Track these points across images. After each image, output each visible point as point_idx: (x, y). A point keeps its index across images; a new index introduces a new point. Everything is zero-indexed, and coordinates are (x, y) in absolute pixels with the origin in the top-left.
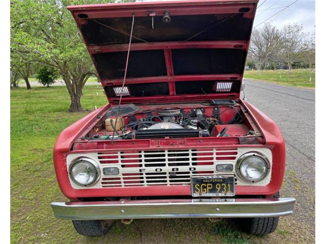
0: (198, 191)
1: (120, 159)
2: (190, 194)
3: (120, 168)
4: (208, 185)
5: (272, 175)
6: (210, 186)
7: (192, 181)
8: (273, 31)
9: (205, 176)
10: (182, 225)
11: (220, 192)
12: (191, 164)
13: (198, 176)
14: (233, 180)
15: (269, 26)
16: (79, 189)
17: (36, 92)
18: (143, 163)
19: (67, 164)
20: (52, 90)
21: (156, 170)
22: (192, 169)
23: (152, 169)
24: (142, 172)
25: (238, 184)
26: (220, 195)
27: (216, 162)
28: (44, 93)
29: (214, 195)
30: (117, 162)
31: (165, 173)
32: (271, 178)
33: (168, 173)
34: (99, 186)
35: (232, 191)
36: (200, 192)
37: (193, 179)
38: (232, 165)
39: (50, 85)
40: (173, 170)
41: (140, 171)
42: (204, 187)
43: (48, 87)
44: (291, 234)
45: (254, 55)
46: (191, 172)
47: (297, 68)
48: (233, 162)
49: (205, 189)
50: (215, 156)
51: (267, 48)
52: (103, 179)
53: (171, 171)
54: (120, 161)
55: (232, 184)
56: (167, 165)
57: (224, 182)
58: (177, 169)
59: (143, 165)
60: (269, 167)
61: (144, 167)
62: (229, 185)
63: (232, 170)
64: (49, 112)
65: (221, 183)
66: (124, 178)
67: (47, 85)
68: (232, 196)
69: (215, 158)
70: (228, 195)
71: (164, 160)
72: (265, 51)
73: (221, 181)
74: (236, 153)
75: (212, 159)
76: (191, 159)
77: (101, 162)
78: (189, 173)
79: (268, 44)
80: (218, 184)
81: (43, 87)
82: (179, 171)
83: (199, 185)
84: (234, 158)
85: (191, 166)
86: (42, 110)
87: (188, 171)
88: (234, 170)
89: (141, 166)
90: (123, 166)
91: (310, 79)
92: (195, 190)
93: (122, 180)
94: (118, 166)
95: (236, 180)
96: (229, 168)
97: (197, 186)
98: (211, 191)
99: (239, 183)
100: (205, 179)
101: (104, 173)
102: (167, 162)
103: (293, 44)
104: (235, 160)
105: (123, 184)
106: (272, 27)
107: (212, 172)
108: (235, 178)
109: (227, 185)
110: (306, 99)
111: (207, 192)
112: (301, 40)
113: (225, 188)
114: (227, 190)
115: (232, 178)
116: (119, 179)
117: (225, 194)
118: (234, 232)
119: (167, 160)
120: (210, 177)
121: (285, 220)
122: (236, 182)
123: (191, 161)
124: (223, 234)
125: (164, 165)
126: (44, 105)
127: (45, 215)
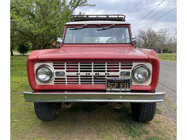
0: (109, 87)
1: (65, 67)
2: (105, 89)
3: (66, 72)
4: (115, 83)
5: (152, 79)
6: (116, 84)
7: (106, 81)
8: (153, 32)
9: (114, 78)
10: (99, 117)
11: (122, 88)
12: (106, 71)
13: (110, 78)
14: (130, 81)
15: (151, 29)
16: (40, 84)
17: (16, 57)
18: (79, 70)
19: (35, 69)
20: (26, 57)
21: (86, 74)
22: (107, 74)
23: (84, 74)
24: (78, 75)
25: (132, 84)
26: (122, 90)
27: (121, 70)
28: (21, 58)
29: (119, 90)
30: (64, 68)
31: (91, 76)
32: (151, 81)
33: (93, 76)
34: (52, 83)
35: (129, 87)
36: (111, 88)
37: (107, 80)
38: (129, 72)
39: (25, 54)
40: (96, 74)
41: (77, 74)
42: (113, 85)
43: (23, 55)
44: (163, 122)
45: (142, 44)
46: (106, 76)
47: (166, 53)
48: (130, 71)
49: (114, 86)
50: (120, 67)
51: (149, 41)
52: (55, 79)
53: (95, 75)
54: (66, 68)
55: (129, 84)
56: (93, 71)
57: (124, 82)
58: (98, 74)
59: (79, 71)
60: (150, 73)
61: (79, 72)
62: (127, 84)
63: (129, 75)
64: (23, 66)
65: (123, 83)
66: (67, 79)
67: (22, 54)
68: (129, 90)
69: (120, 68)
70: (127, 90)
71: (91, 68)
72: (148, 43)
73: (123, 81)
74: (132, 65)
75: (118, 68)
76: (106, 68)
77: (55, 68)
78: (105, 76)
79: (150, 39)
80: (121, 83)
81: (20, 55)
82: (100, 75)
83: (110, 84)
84: (131, 68)
85: (106, 72)
86: (19, 65)
87: (105, 75)
88: (130, 75)
89: (78, 71)
90: (67, 71)
91: (173, 57)
92: (108, 86)
93: (66, 80)
94: (65, 71)
95: (131, 82)
96: (128, 74)
97: (109, 84)
98: (117, 87)
99: (134, 83)
100: (114, 80)
101: (56, 75)
102: (93, 70)
103: (163, 39)
104: (131, 70)
105: (66, 82)
106: (152, 30)
107: (118, 76)
108: (131, 80)
109: (126, 84)
110: (171, 65)
111: (115, 88)
112: (168, 37)
113: (125, 86)
114: (126, 87)
115: (129, 80)
116: (65, 79)
117: (125, 89)
118: (130, 121)
119: (93, 68)
120: (117, 79)
121: (159, 116)
122: (132, 83)
123: (106, 70)
124: (123, 121)
125: (91, 71)
126: (20, 63)
127: (18, 111)
